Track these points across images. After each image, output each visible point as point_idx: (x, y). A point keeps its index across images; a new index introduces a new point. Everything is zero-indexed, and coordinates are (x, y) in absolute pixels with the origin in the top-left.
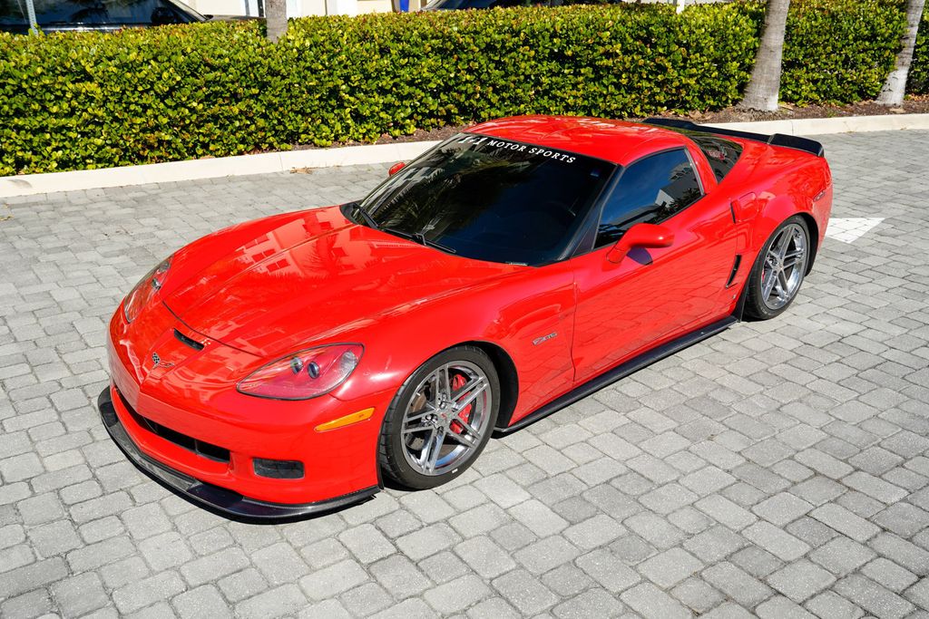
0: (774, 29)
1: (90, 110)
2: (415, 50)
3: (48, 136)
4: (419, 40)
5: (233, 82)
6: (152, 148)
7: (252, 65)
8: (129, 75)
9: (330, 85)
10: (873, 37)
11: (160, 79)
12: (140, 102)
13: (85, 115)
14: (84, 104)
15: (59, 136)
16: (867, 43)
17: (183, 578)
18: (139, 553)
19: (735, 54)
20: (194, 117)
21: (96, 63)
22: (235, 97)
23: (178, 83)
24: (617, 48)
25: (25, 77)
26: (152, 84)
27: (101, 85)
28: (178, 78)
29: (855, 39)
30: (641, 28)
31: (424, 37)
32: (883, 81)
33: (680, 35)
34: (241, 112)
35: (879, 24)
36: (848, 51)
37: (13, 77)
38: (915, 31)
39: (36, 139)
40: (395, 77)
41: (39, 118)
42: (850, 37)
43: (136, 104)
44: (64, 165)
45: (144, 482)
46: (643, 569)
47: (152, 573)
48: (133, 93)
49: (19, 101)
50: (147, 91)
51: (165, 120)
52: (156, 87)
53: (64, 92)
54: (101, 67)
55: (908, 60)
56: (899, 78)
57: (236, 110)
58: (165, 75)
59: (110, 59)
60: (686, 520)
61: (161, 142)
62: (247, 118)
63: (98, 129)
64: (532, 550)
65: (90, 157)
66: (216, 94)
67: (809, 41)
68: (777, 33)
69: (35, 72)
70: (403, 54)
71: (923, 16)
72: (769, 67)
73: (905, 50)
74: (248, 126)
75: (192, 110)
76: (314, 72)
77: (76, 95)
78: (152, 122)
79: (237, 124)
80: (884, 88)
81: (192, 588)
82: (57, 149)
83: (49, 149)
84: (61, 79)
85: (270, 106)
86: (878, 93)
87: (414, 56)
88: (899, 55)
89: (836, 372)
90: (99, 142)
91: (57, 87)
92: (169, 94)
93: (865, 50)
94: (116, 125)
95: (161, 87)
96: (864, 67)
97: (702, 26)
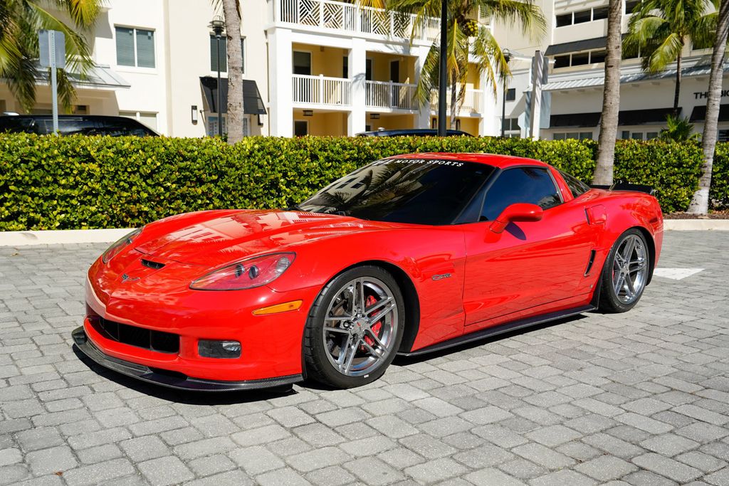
0: (606, 154)
1: (89, 184)
2: (336, 156)
3: (55, 202)
4: (341, 150)
5: (199, 170)
6: (133, 217)
7: (215, 158)
8: (122, 159)
9: (272, 177)
10: (680, 165)
11: (145, 163)
12: (128, 180)
13: (85, 188)
14: (86, 179)
15: (63, 203)
16: (676, 169)
17: (130, 432)
18: (94, 418)
19: (578, 171)
20: (167, 195)
21: (99, 150)
22: (200, 182)
23: (158, 168)
25: (44, 156)
26: (139, 167)
27: (100, 166)
28: (159, 164)
29: (667, 165)
31: (344, 148)
32: (691, 197)
34: (203, 193)
35: (684, 155)
36: (661, 174)
37: (36, 156)
38: (711, 162)
39: (46, 204)
40: (321, 175)
41: (51, 188)
42: (663, 163)
43: (125, 181)
44: (64, 225)
45: (103, 381)
46: (531, 436)
47: (104, 428)
48: (123, 172)
49: (37, 174)
50: (134, 173)
51: (145, 195)
52: (141, 170)
53: (72, 170)
54: (102, 153)
55: (708, 182)
56: (702, 195)
57: (199, 191)
58: (149, 161)
59: (109, 148)
60: (564, 411)
61: (140, 213)
62: (208, 199)
63: (94, 200)
64: (433, 423)
65: (85, 220)
66: (186, 178)
67: (632, 165)
68: (608, 157)
69: (52, 153)
70: (328, 159)
71: (715, 152)
72: (604, 181)
73: (705, 175)
74: (208, 204)
75: (167, 189)
76: (261, 167)
77: (81, 172)
78: (135, 196)
79: (199, 202)
80: (692, 202)
81: (137, 437)
82: (61, 213)
83: (55, 213)
84: (71, 159)
85: (226, 190)
86: (688, 207)
87: (337, 161)
88: (701, 178)
89: (680, 339)
90: (93, 209)
91: (67, 165)
92: (150, 176)
93: (674, 174)
94: (108, 197)
95: (145, 170)
96: (675, 187)
97: (552, 150)
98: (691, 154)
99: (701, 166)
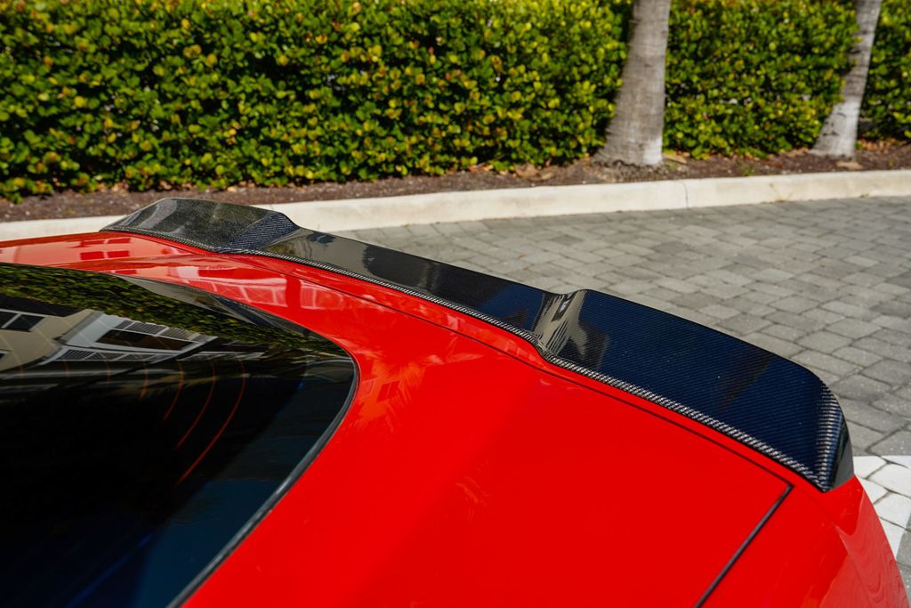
0: (649, 27)
10: (806, 50)
16: (798, 59)
19: (586, 69)
24: (375, 53)
29: (780, 51)
30: (417, 19)
32: (822, 118)
33: (487, 32)
35: (816, 27)
36: (767, 71)
38: (868, 40)
42: (773, 46)
55: (860, 86)
56: (848, 113)
67: (707, 51)
68: (654, 35)
71: (880, 18)
72: (645, 91)
73: (855, 71)
80: (825, 129)
86: (815, 140)
88: (847, 78)
93: (794, 70)
96: (794, 98)
97: (526, 19)
98: (830, 25)
99: (849, 51)
